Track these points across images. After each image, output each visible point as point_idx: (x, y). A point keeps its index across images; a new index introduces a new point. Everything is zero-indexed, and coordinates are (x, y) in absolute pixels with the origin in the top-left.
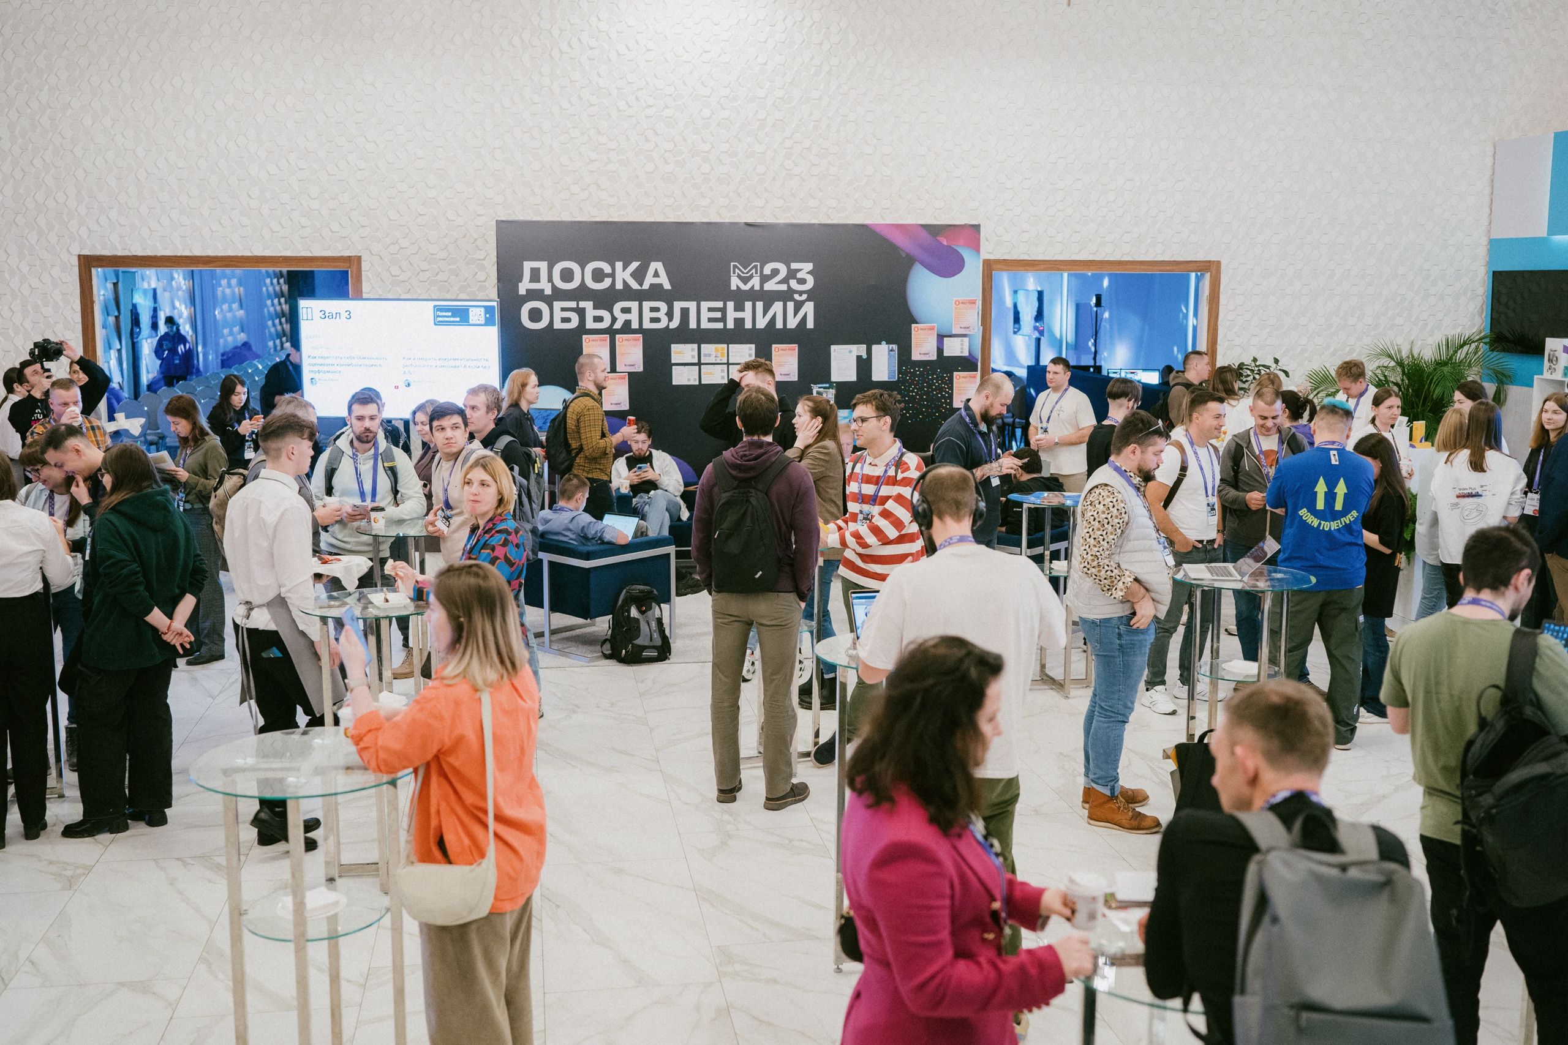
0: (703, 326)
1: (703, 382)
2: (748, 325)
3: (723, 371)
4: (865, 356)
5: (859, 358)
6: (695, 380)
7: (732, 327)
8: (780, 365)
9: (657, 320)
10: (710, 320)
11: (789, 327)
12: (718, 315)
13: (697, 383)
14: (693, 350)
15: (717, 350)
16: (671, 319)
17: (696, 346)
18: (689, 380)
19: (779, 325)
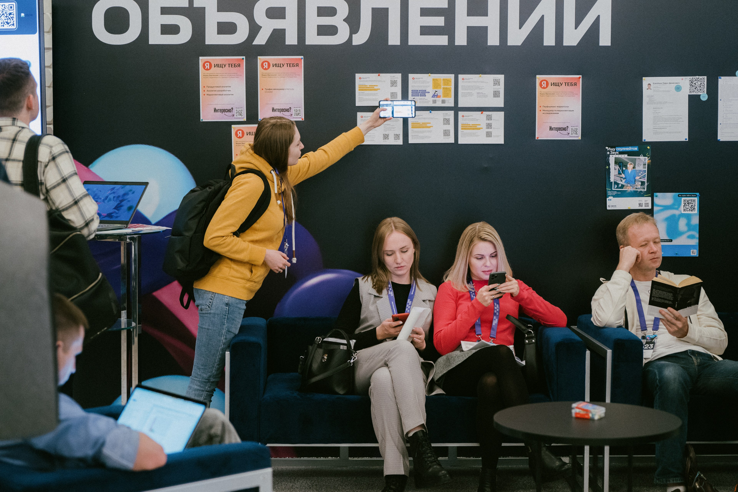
0: (411, 42)
1: (411, 141)
2: (493, 40)
3: (446, 121)
4: (704, 97)
5: (693, 100)
6: (397, 136)
7: (465, 43)
8: (549, 113)
9: (332, 30)
10: (425, 31)
11: (566, 43)
12: (439, 21)
13: (400, 142)
14: (393, 83)
15: (436, 84)
16: (354, 28)
17: (398, 77)
18: (386, 137)
19: (549, 40)
